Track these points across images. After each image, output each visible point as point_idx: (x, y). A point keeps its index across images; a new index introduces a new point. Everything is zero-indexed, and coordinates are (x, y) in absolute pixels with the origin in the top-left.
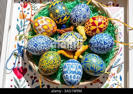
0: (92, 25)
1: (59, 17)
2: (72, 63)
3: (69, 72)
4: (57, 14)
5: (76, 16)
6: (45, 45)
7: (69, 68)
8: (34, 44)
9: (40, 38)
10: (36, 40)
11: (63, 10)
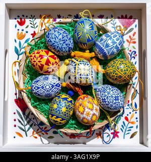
0: (50, 63)
1: (68, 103)
2: (104, 49)
3: (115, 45)
4: (67, 108)
5: (53, 87)
6: (108, 91)
7: (112, 48)
8: (117, 101)
9: (106, 100)
10: (111, 103)
11: (58, 105)
